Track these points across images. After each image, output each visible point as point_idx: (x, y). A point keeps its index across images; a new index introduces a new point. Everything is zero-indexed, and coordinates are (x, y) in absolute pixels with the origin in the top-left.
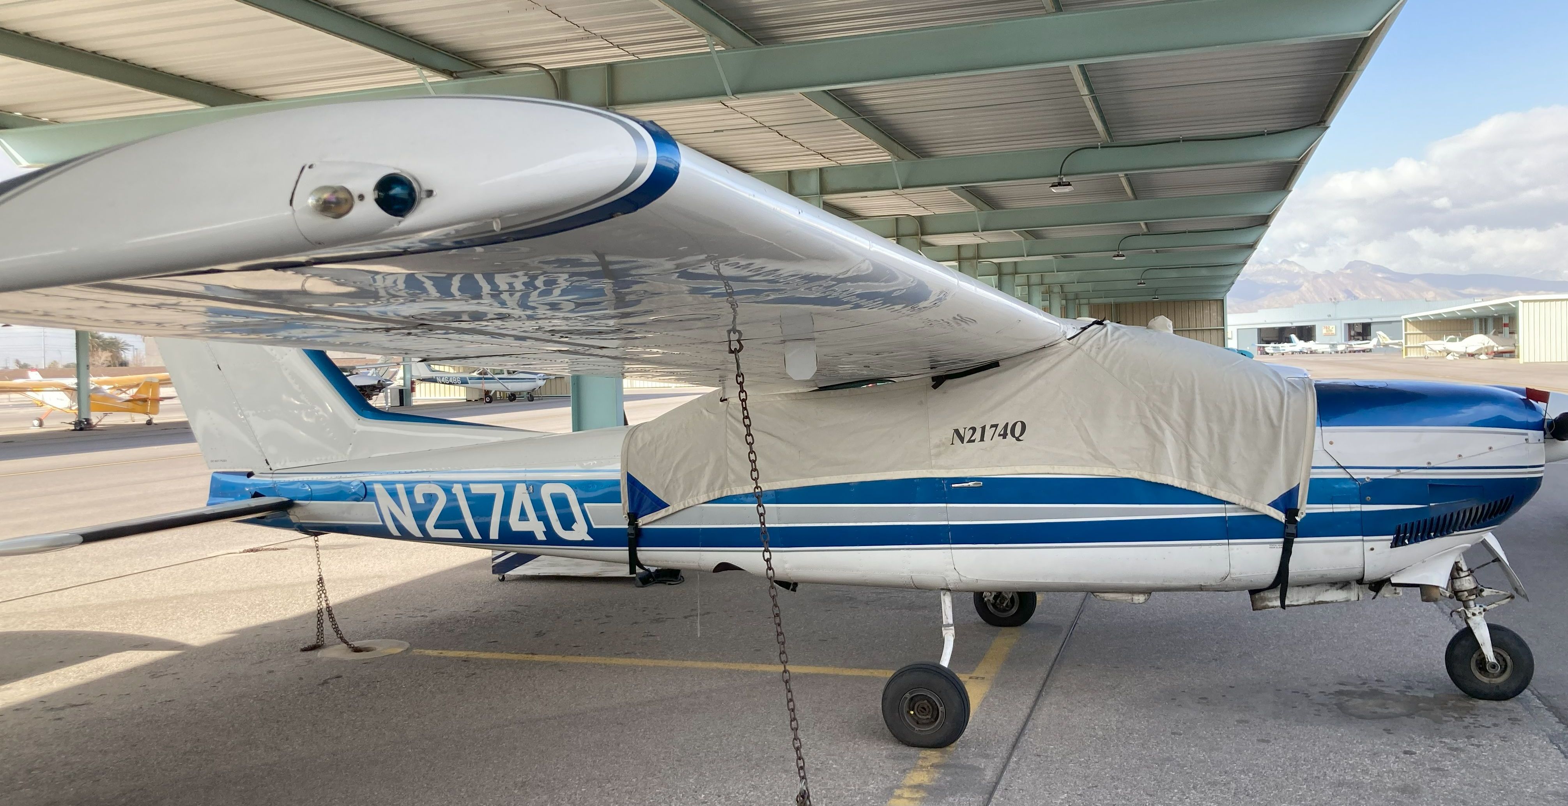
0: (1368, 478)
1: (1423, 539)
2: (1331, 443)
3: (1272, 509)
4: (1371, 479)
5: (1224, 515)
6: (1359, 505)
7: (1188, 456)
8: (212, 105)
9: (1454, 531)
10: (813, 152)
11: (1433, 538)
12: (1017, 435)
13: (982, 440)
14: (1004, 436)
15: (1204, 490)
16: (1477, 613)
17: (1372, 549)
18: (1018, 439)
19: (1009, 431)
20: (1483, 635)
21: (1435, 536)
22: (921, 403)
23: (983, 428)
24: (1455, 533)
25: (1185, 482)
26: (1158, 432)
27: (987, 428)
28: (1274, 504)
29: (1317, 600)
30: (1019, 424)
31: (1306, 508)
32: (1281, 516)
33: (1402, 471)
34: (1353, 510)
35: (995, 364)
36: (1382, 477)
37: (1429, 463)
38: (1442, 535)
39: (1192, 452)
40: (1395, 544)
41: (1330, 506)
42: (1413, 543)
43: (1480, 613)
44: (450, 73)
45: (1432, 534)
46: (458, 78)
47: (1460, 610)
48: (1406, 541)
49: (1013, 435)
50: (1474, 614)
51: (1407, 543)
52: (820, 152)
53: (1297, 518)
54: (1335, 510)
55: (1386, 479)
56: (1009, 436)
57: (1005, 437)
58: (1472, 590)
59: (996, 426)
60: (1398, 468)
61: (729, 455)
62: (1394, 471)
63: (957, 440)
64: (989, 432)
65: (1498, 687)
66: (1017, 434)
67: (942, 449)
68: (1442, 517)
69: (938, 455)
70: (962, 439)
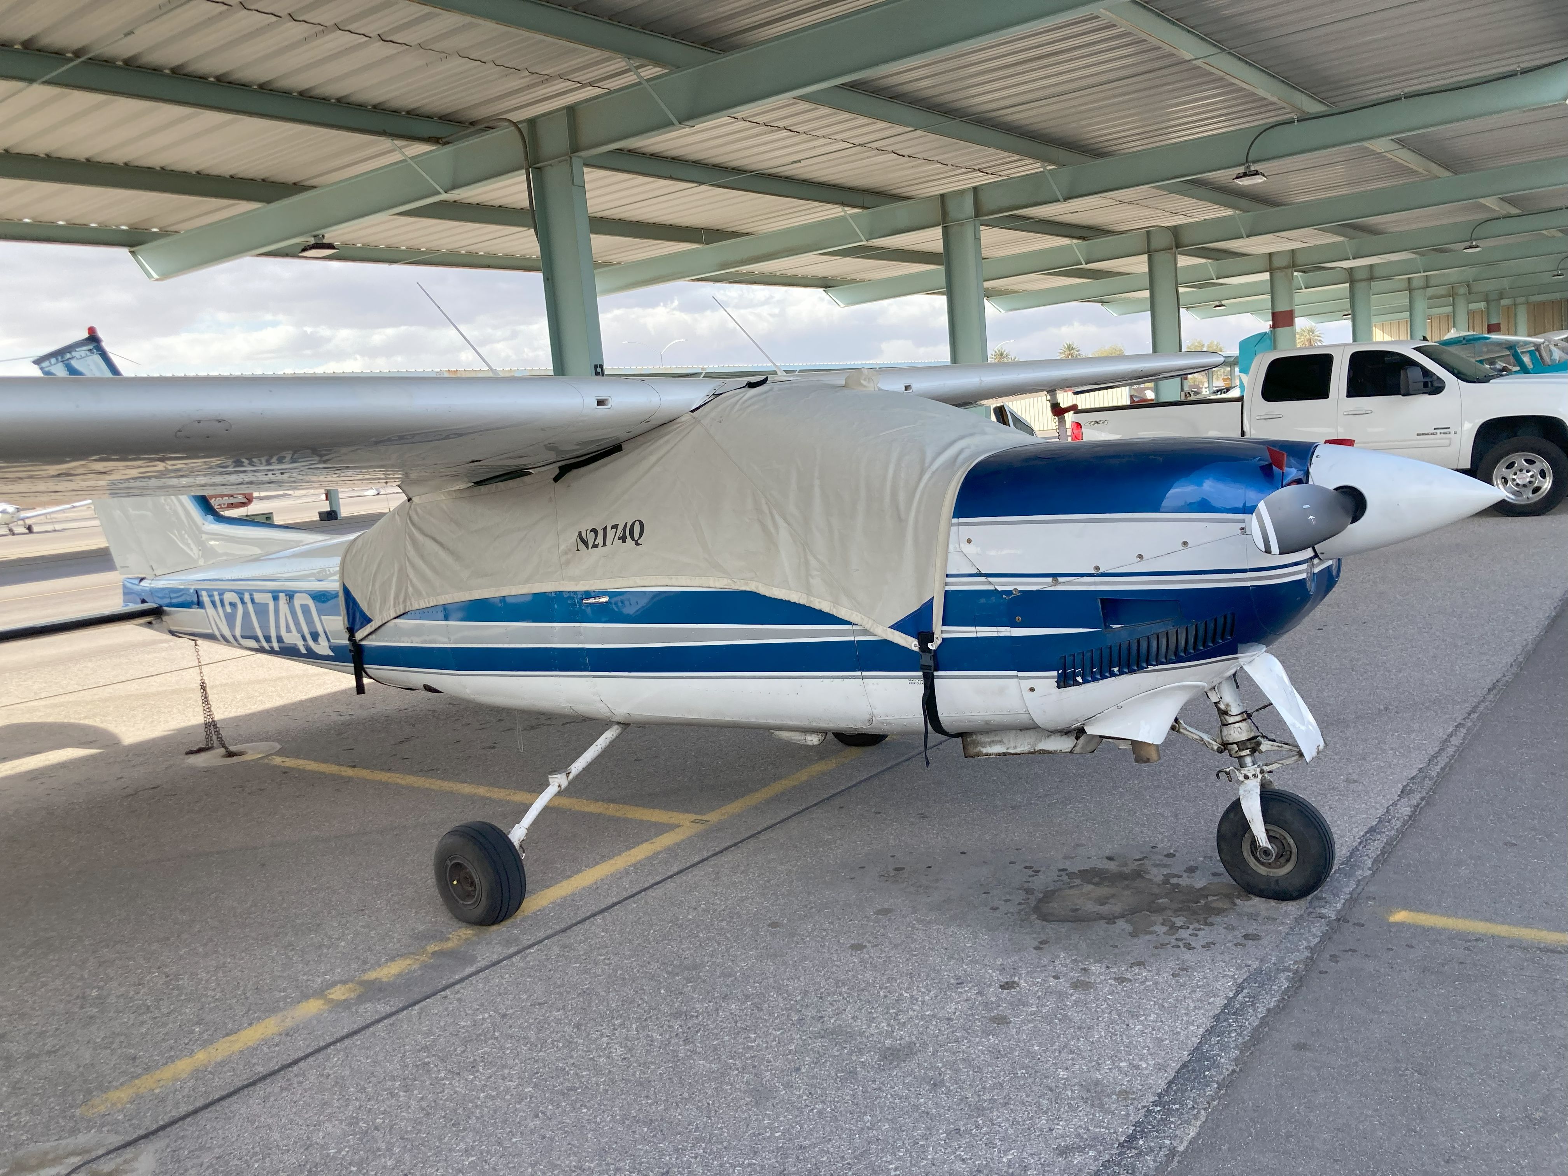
0: (1016, 589)
1: (1104, 677)
2: (969, 541)
3: (897, 633)
4: (1020, 591)
5: (852, 639)
6: (1008, 628)
7: (807, 562)
8: (269, 201)
9: (1149, 664)
10: (964, 170)
11: (1116, 675)
12: (636, 537)
13: (604, 545)
14: (623, 539)
15: (825, 606)
16: (1250, 775)
17: (1032, 690)
18: (637, 544)
19: (627, 534)
20: (1252, 808)
21: (1121, 673)
22: (550, 500)
23: (605, 529)
24: (1151, 668)
25: (805, 596)
26: (772, 530)
27: (609, 529)
28: (900, 626)
29: (1038, 748)
30: (637, 524)
31: (941, 632)
32: (912, 643)
33: (1061, 579)
34: (1002, 634)
35: (615, 449)
36: (1034, 588)
37: (1097, 568)
38: (1132, 671)
39: (811, 558)
40: (1064, 681)
41: (973, 629)
42: (1088, 682)
43: (1255, 776)
44: (435, 140)
45: (1116, 670)
46: (447, 143)
47: (1228, 770)
48: (1079, 679)
49: (632, 538)
50: (1246, 777)
51: (1081, 681)
52: (977, 167)
53: (930, 645)
54: (980, 635)
55: (1038, 591)
56: (629, 539)
57: (624, 541)
58: (1244, 742)
59: (615, 527)
60: (1055, 576)
61: (407, 564)
62: (1050, 579)
63: (582, 546)
64: (610, 534)
65: (1277, 881)
66: (636, 535)
67: (569, 556)
68: (1124, 647)
69: (568, 563)
70: (586, 544)
